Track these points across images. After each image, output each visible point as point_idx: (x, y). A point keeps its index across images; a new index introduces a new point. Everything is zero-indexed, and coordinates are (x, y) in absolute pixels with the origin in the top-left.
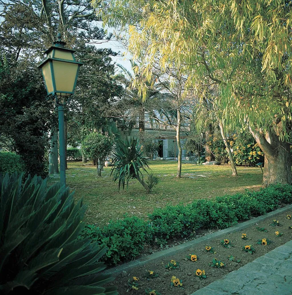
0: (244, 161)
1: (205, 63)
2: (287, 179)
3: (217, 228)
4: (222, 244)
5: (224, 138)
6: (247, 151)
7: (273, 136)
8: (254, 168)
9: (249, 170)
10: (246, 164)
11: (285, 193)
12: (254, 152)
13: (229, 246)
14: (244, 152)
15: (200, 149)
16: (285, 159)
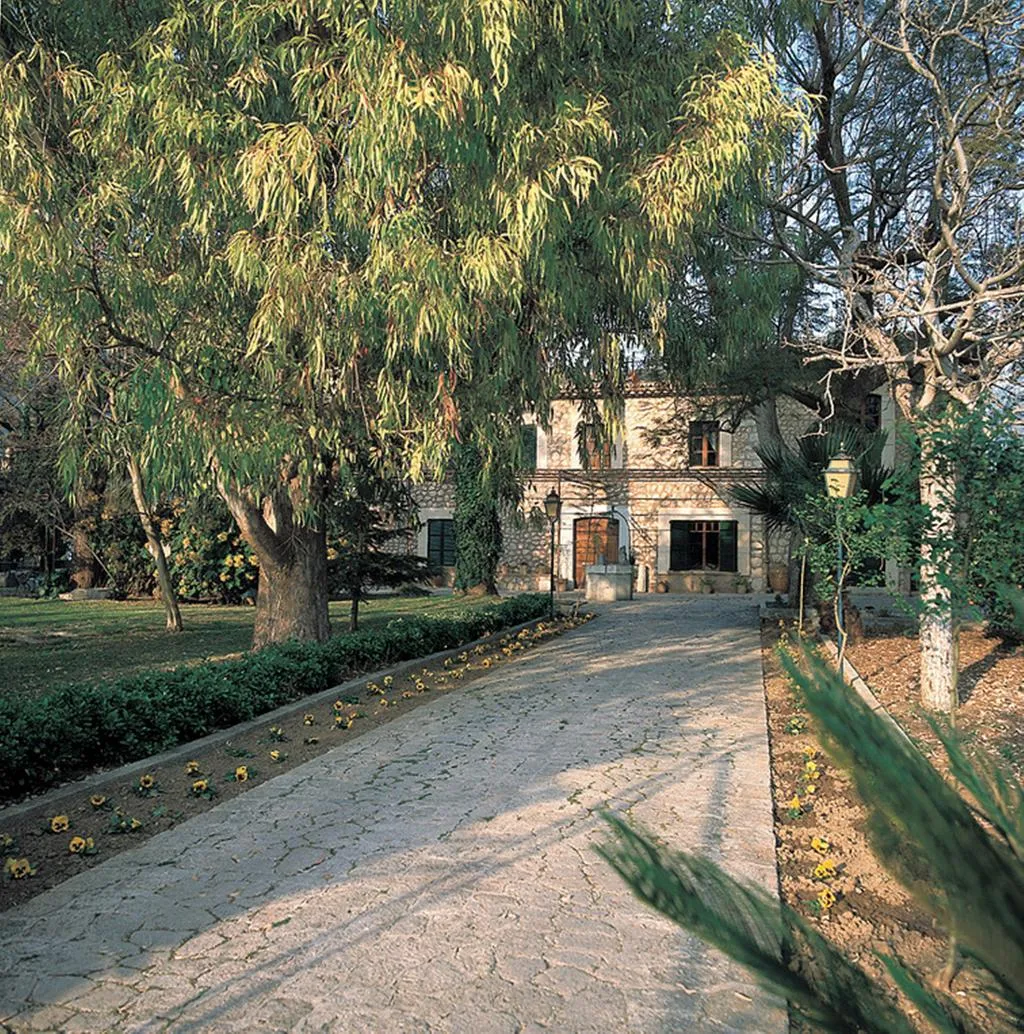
0: (205, 584)
1: (97, 291)
2: (317, 627)
3: (119, 761)
4: (135, 791)
5: (141, 510)
6: (217, 552)
7: (284, 510)
8: (237, 608)
9: (218, 613)
10: (211, 595)
11: (305, 663)
12: (238, 558)
13: (153, 793)
14: (207, 555)
15: (50, 543)
16: (312, 575)
